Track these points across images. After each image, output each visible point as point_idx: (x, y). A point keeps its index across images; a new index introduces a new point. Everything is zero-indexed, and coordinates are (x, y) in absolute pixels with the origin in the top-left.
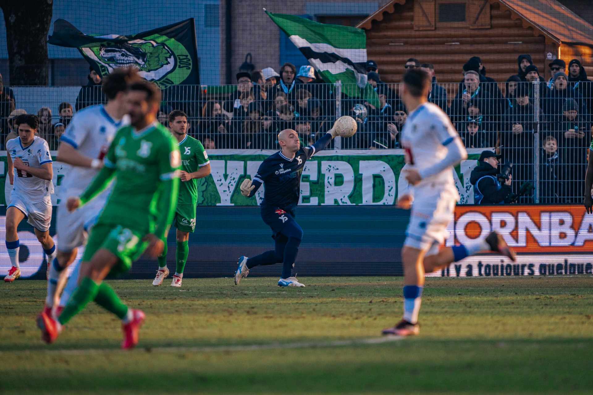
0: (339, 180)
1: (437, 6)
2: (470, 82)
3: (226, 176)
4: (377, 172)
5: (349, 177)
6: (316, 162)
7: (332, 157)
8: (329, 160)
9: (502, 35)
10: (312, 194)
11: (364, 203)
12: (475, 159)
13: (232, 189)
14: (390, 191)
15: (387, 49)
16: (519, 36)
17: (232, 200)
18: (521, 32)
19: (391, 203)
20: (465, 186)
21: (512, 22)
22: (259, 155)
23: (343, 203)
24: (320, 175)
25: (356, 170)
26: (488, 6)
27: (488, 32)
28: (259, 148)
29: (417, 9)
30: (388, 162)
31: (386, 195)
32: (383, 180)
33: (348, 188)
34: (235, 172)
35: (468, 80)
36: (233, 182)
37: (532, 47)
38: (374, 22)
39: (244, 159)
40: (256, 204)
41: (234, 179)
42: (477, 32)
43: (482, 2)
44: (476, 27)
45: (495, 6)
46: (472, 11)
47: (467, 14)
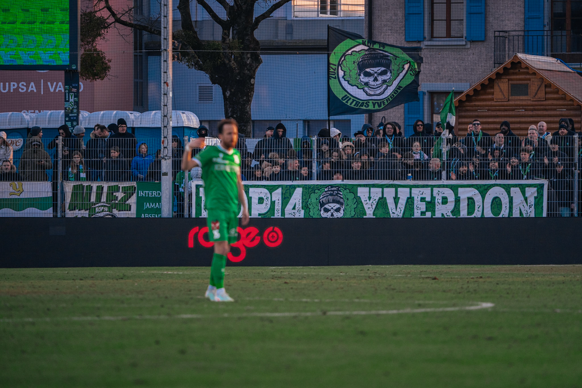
0: (445, 201)
1: (509, 85)
2: (532, 135)
3: (370, 198)
4: (470, 195)
5: (451, 198)
6: (430, 188)
7: (440, 185)
8: (438, 187)
9: (553, 105)
10: (427, 211)
11: (461, 216)
12: (535, 187)
13: (374, 207)
14: (479, 208)
15: (476, 114)
16: (564, 105)
17: (374, 214)
18: (566, 103)
19: (480, 216)
20: (529, 205)
21: (559, 96)
22: (392, 184)
23: (448, 216)
24: (433, 198)
25: (456, 194)
26: (544, 85)
27: (544, 103)
28: (392, 179)
29: (496, 87)
30: (478, 189)
31: (476, 211)
32: (474, 201)
33: (451, 206)
34: (376, 195)
35: (530, 134)
36: (374, 202)
37: (572, 112)
38: (468, 96)
39: (382, 186)
40: (390, 216)
41: (375, 200)
42: (536, 103)
43: (540, 83)
44: (536, 100)
45: (548, 85)
46: (533, 88)
47: (529, 91)
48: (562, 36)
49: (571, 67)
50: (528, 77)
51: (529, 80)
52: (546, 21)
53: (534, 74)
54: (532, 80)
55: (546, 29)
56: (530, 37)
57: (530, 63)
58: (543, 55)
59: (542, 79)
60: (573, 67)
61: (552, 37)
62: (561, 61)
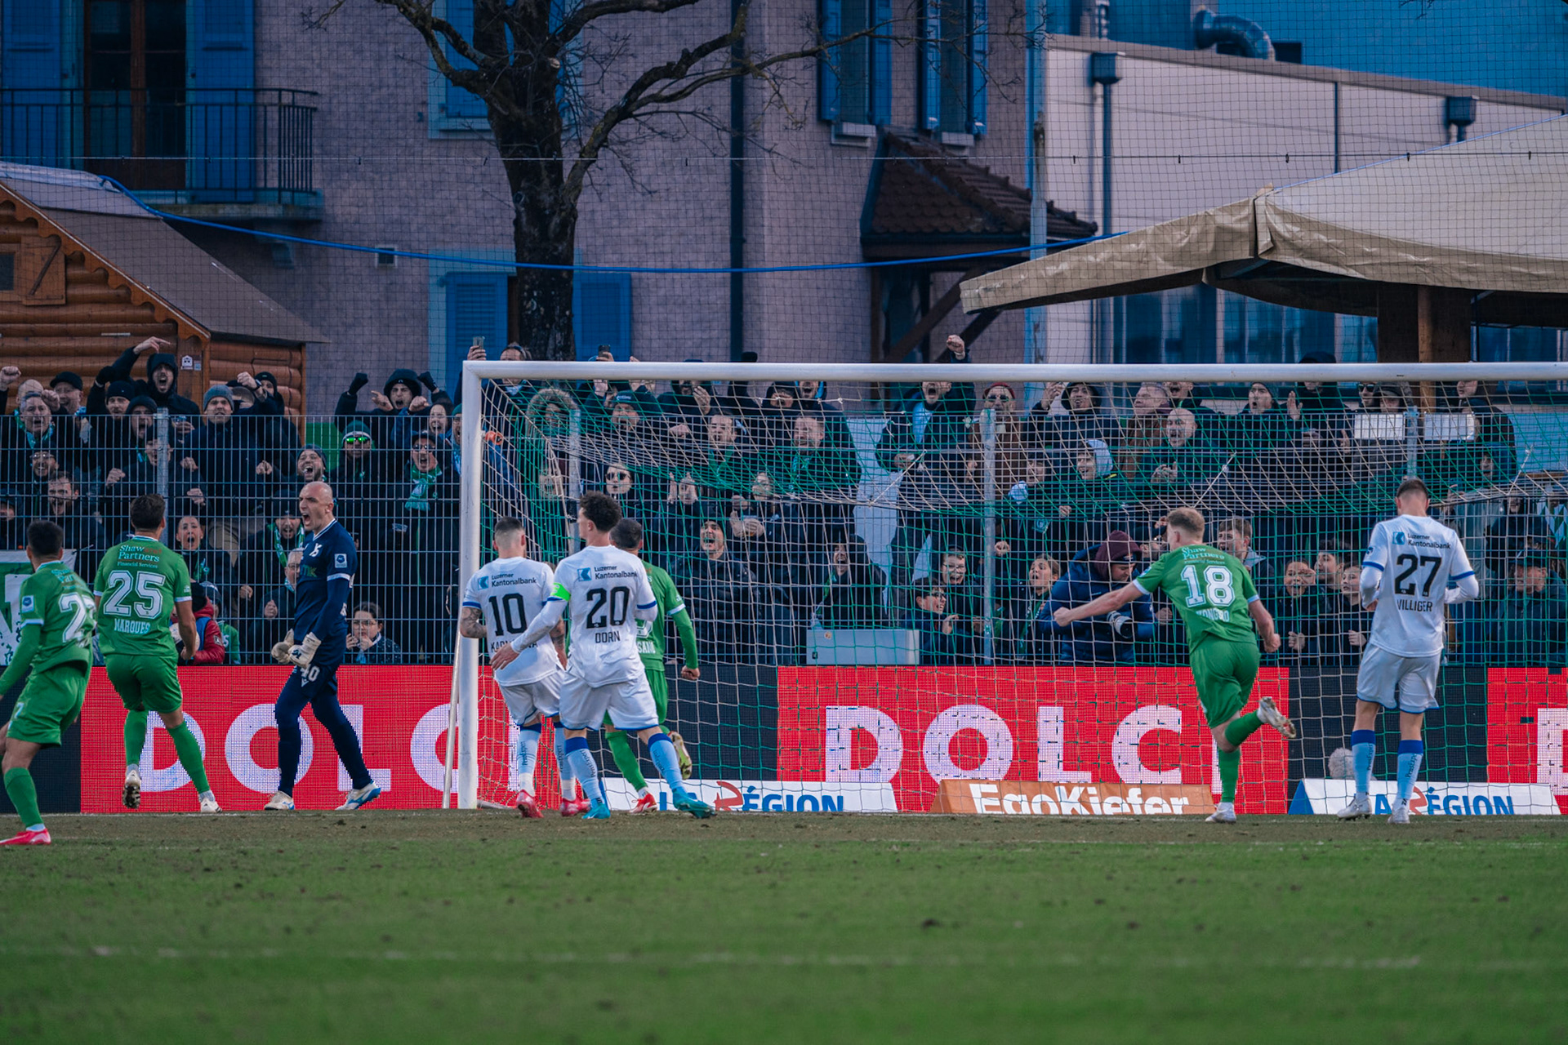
9: (90, 319)
16: (124, 320)
18: (129, 312)
20: (15, 628)
21: (111, 291)
26: (61, 259)
27: (62, 312)
42: (37, 312)
43: (49, 251)
44: (37, 303)
45: (76, 259)
46: (28, 267)
47: (16, 274)
48: (117, 105)
49: (146, 201)
50: (12, 231)
51: (17, 240)
52: (70, 58)
53: (33, 222)
54: (23, 240)
55: (68, 83)
56: (17, 109)
57: (19, 186)
58: (59, 165)
59: (57, 239)
60: (152, 201)
61: (88, 107)
62: (114, 185)
